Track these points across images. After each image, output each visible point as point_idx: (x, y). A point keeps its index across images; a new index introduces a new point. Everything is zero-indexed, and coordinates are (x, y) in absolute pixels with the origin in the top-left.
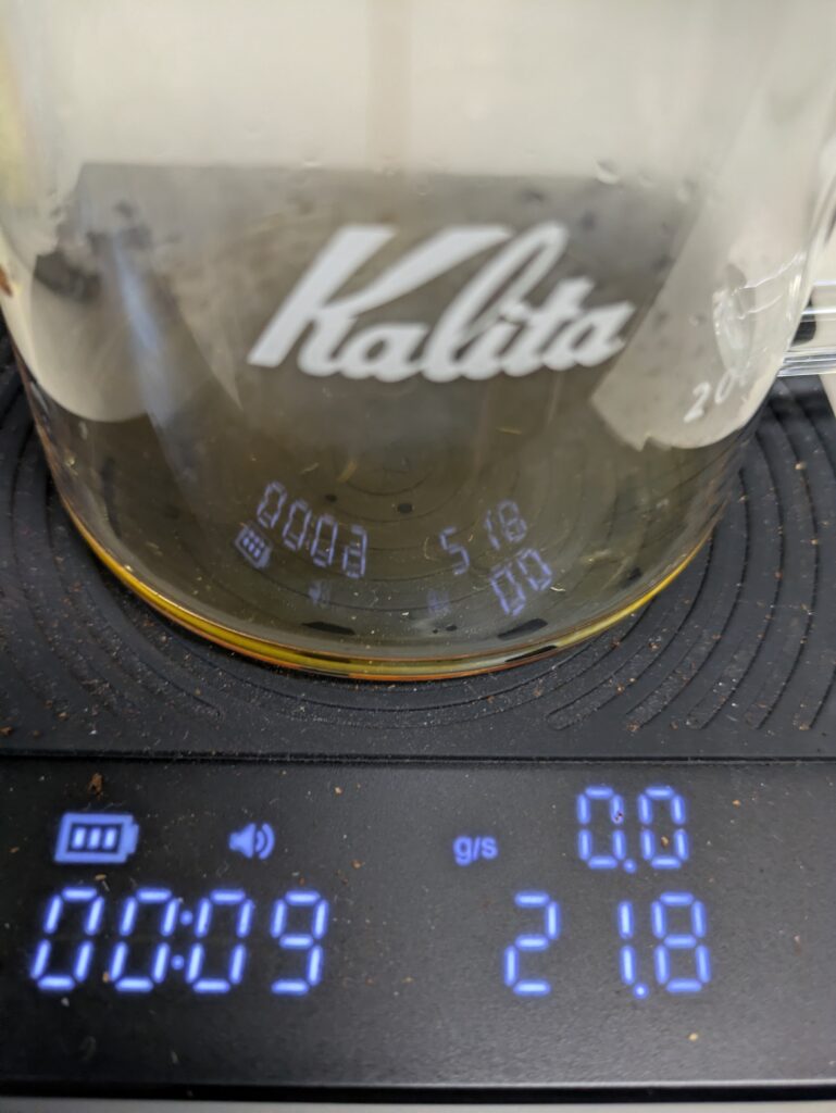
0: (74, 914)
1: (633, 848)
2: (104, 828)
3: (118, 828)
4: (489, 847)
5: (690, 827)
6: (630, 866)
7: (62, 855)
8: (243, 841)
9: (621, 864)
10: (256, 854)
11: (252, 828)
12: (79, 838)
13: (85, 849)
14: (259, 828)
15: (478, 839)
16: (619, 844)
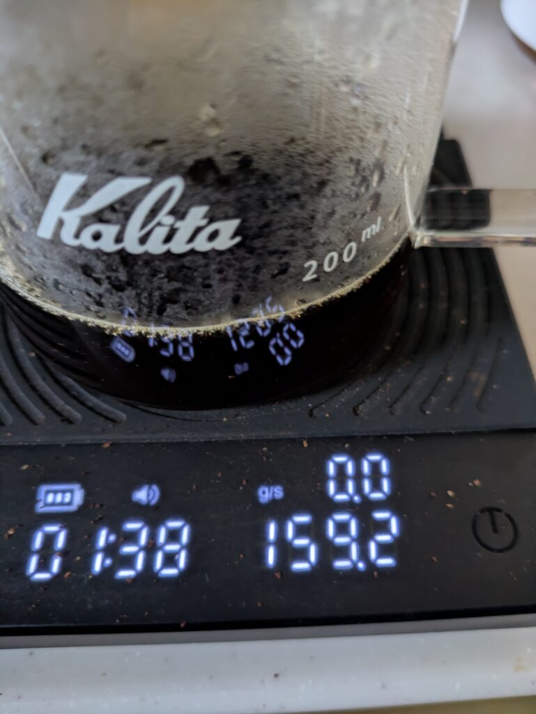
0: (50, 539)
1: (359, 489)
2: (64, 492)
3: (72, 491)
4: (278, 492)
5: (392, 476)
6: (356, 498)
8: (141, 496)
9: (351, 497)
10: (149, 502)
11: (146, 488)
12: (50, 498)
13: (53, 504)
14: (150, 488)
15: (272, 488)
16: (351, 486)
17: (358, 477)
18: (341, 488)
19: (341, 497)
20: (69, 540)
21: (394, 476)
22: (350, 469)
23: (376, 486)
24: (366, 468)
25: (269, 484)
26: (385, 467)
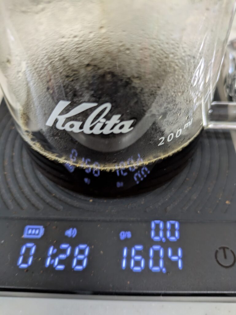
0: (28, 250)
1: (165, 235)
3: (39, 229)
4: (129, 235)
6: (163, 239)
7: (25, 236)
8: (69, 233)
10: (72, 236)
11: (71, 229)
12: (30, 232)
13: (31, 234)
15: (126, 232)
16: (161, 234)
17: (165, 230)
18: (157, 234)
19: (157, 238)
20: (36, 250)
21: (180, 231)
22: (161, 225)
23: (173, 234)
24: (168, 225)
25: (126, 230)
26: (177, 226)
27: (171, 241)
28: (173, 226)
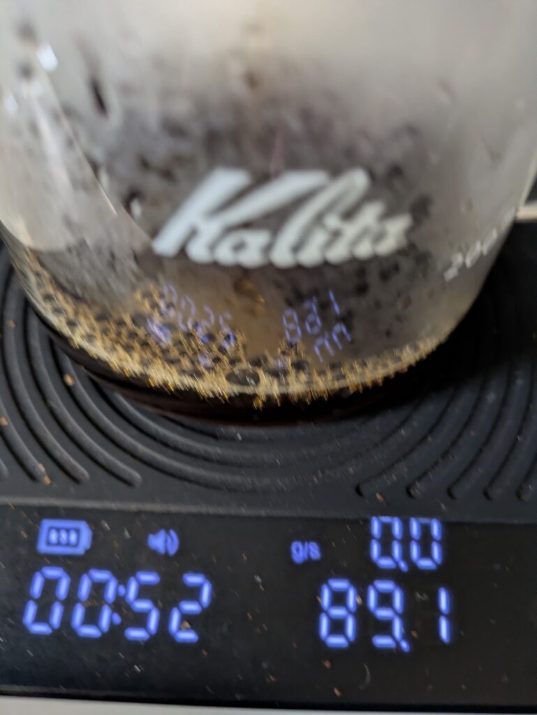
0: (51, 585)
1: (406, 554)
2: (69, 530)
3: (78, 531)
4: (314, 551)
5: (443, 542)
6: (403, 565)
7: (43, 547)
8: (157, 542)
9: (397, 564)
10: (166, 551)
11: (163, 532)
12: (54, 536)
13: (59, 543)
14: (167, 533)
15: (306, 544)
16: (397, 550)
17: (406, 540)
18: (386, 551)
19: (385, 563)
21: (446, 543)
22: (397, 529)
23: (426, 553)
24: (415, 529)
25: (305, 539)
26: (436, 529)
27: (422, 568)
28: (426, 530)
